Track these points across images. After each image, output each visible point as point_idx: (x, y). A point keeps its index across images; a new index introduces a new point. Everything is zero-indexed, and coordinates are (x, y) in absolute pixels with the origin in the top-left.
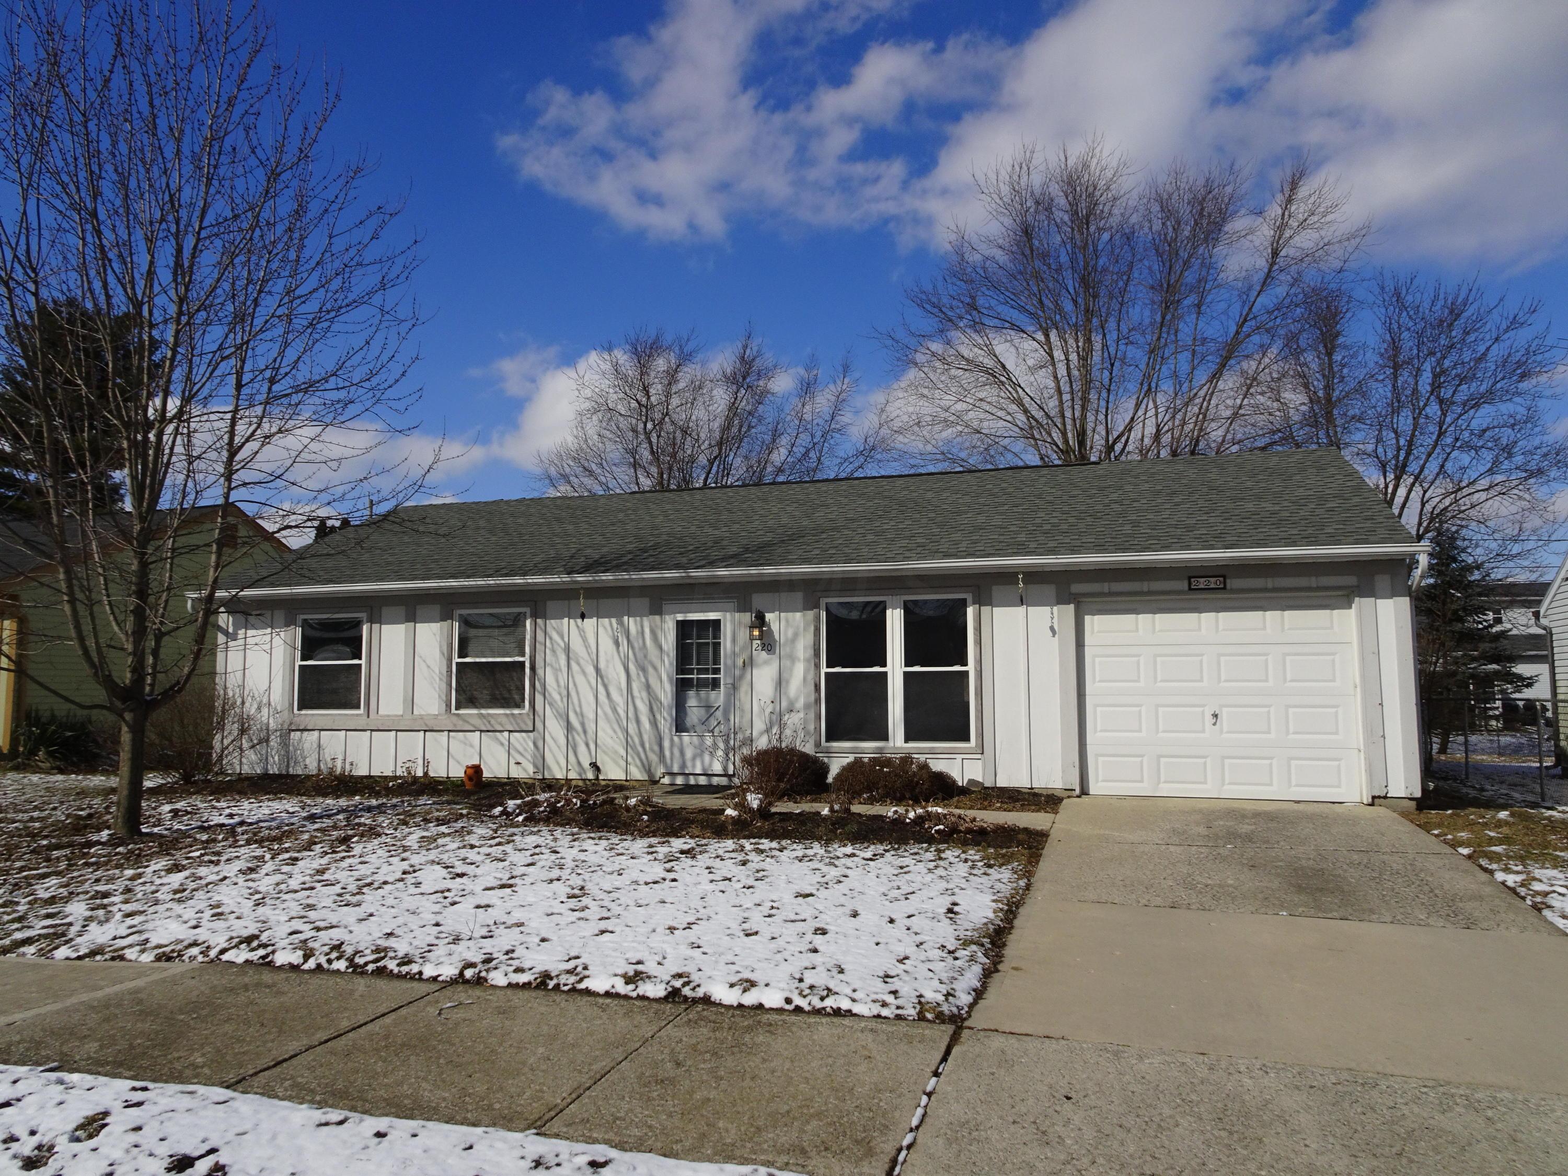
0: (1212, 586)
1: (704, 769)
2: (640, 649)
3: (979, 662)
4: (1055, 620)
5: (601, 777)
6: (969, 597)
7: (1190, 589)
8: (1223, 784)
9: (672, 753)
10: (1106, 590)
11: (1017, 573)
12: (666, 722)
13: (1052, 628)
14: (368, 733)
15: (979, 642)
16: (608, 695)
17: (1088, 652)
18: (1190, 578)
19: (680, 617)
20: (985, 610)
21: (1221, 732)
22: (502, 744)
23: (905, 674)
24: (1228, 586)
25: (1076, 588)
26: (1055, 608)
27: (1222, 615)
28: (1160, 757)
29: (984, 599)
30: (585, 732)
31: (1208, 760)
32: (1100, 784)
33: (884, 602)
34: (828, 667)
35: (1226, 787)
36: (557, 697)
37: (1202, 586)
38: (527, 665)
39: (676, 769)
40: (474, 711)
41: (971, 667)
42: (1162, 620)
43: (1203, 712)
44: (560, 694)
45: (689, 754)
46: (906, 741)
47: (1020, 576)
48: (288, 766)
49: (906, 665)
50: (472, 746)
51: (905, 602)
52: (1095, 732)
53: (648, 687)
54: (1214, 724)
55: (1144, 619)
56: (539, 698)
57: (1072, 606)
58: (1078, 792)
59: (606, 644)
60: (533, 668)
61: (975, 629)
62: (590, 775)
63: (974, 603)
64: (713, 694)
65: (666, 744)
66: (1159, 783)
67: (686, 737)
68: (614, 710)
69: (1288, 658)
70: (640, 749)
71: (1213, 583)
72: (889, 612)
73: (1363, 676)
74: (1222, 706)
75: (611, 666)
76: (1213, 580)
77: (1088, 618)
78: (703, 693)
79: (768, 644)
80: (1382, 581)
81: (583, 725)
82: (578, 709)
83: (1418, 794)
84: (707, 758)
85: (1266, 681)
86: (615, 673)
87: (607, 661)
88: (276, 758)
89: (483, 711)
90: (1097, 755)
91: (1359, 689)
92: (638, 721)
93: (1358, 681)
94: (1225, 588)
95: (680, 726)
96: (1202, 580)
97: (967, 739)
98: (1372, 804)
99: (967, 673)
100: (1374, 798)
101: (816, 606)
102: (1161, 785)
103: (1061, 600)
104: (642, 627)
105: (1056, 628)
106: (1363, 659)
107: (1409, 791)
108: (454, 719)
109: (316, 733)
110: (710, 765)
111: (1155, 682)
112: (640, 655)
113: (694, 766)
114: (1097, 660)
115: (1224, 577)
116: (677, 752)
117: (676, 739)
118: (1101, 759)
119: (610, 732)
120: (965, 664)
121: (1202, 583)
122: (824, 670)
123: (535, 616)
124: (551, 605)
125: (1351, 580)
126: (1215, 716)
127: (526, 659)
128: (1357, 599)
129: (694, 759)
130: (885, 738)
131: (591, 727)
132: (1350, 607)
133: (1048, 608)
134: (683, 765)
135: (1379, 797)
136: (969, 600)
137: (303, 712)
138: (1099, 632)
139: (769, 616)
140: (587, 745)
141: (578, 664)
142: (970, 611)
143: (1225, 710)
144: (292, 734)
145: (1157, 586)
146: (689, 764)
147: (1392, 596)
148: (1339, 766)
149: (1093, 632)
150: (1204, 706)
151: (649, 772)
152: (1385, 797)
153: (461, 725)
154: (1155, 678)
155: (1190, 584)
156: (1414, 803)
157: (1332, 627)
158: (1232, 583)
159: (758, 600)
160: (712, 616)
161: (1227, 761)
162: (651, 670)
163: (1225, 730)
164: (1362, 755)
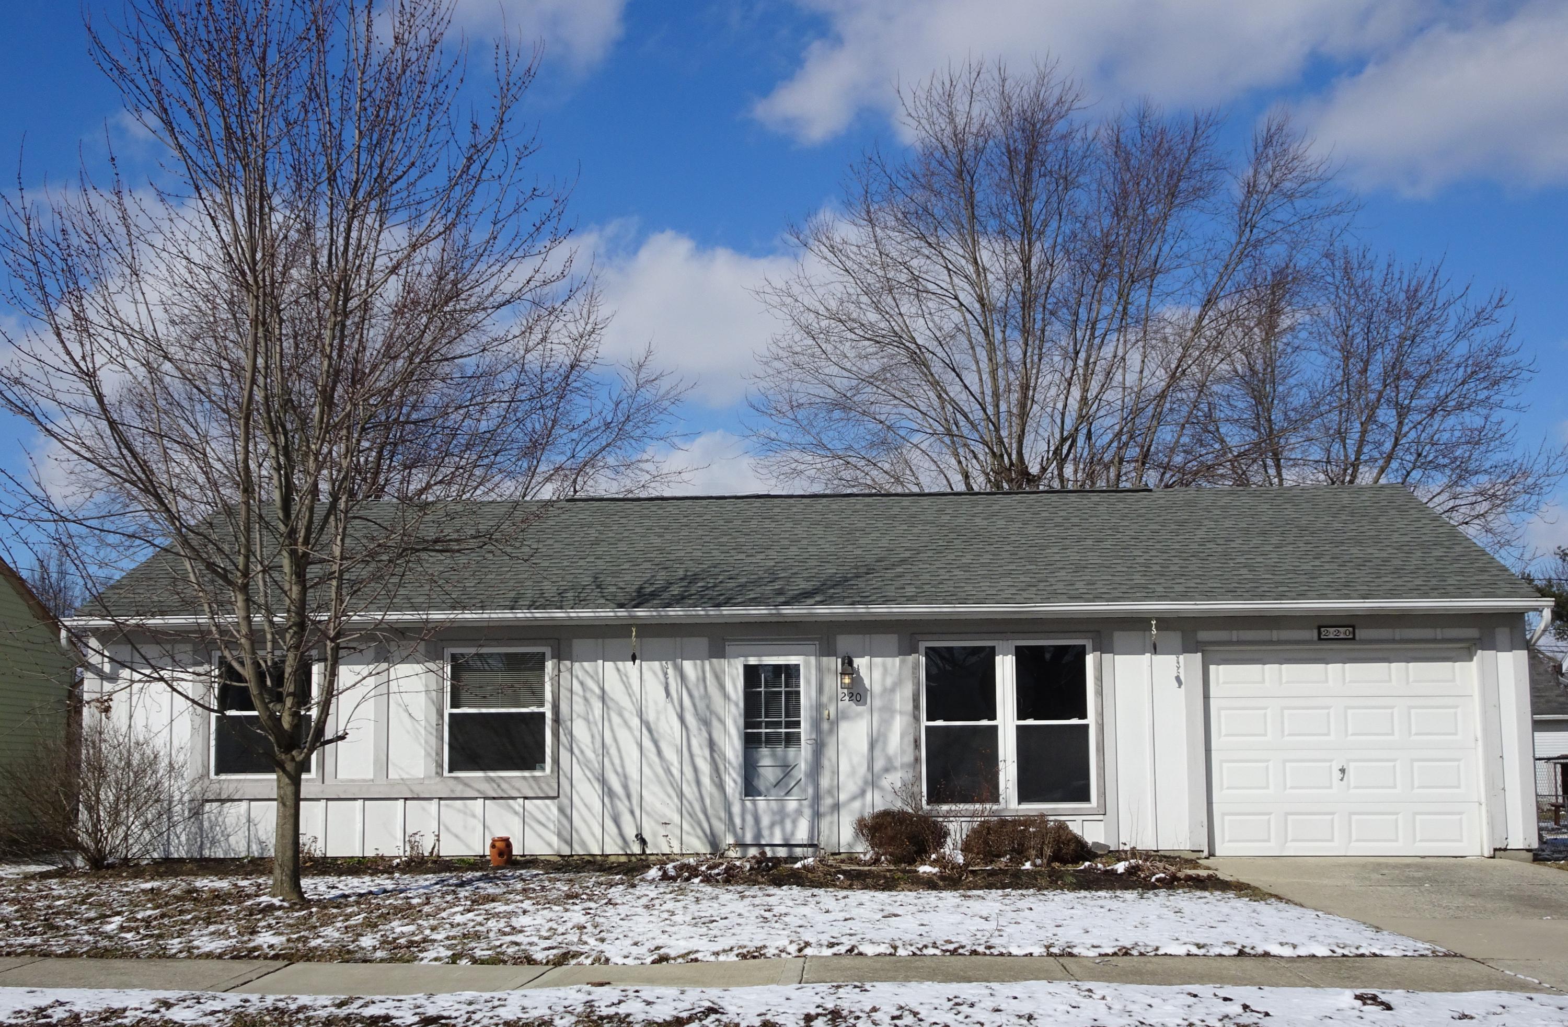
0: (1342, 636)
1: (785, 839)
2: (701, 698)
3: (1101, 714)
4: (1182, 670)
5: (648, 852)
6: (1089, 645)
7: (1320, 639)
8: (1350, 842)
9: (743, 820)
10: (1235, 639)
11: (1151, 619)
12: (733, 783)
13: (1178, 679)
14: (323, 802)
15: (1100, 693)
16: (659, 752)
17: (1213, 703)
18: (1319, 628)
19: (753, 661)
20: (1107, 657)
21: (1348, 787)
22: (516, 813)
23: (1018, 727)
24: (1357, 637)
25: (1203, 635)
26: (1181, 657)
27: (1348, 666)
28: (1287, 814)
29: (1104, 646)
30: (629, 797)
31: (1336, 816)
32: (1226, 845)
33: (993, 648)
34: (928, 720)
35: (1353, 844)
36: (590, 755)
37: (1331, 636)
38: (549, 715)
39: (749, 839)
40: (480, 774)
41: (1091, 720)
42: (1289, 670)
43: (1330, 767)
44: (594, 752)
45: (765, 821)
46: (1019, 803)
47: (1154, 622)
48: (201, 847)
49: (1019, 718)
50: (474, 816)
51: (1017, 648)
52: (1222, 789)
53: (712, 744)
54: (1342, 779)
55: (1270, 669)
56: (564, 755)
57: (1199, 655)
58: (1206, 853)
59: (654, 690)
60: (557, 720)
61: (1096, 678)
62: (636, 849)
63: (1094, 650)
64: (792, 751)
65: (736, 809)
66: (1286, 842)
67: (761, 803)
68: (668, 771)
69: (1413, 711)
70: (702, 817)
71: (1343, 633)
72: (998, 659)
73: (1485, 730)
74: (1349, 761)
75: (662, 718)
76: (1342, 630)
77: (1212, 668)
78: (780, 750)
79: (857, 693)
80: (1502, 634)
81: (626, 787)
82: (620, 770)
83: (1535, 845)
84: (788, 825)
85: (1392, 734)
86: (669, 726)
87: (658, 712)
88: (183, 838)
89: (492, 774)
90: (1224, 814)
91: (1480, 743)
92: (698, 783)
93: (1479, 734)
94: (1354, 638)
95: (750, 789)
96: (1332, 630)
97: (1086, 798)
98: (1493, 857)
99: (1086, 727)
100: (1495, 850)
101: (914, 650)
102: (1289, 844)
103: (1188, 648)
104: (704, 672)
105: (1182, 678)
106: (1485, 712)
107: (1528, 842)
108: (452, 783)
109: (244, 804)
110: (793, 834)
111: (1283, 735)
112: (701, 705)
113: (772, 834)
114: (1223, 713)
115: (1353, 627)
116: (749, 819)
117: (748, 804)
118: (1227, 818)
119: (662, 795)
120: (1084, 716)
121: (1331, 633)
122: (925, 723)
123: (559, 656)
124: (578, 645)
125: (1473, 633)
126: (1343, 771)
127: (547, 710)
128: (1479, 652)
129: (772, 826)
130: (995, 799)
131: (634, 788)
132: (1471, 660)
133: (1174, 657)
134: (758, 834)
135: (1500, 849)
136: (1089, 647)
137: (223, 777)
138: (1224, 683)
139: (857, 662)
140: (632, 812)
141: (621, 715)
142: (1090, 659)
143: (1352, 765)
144: (207, 807)
145: (1285, 634)
146: (766, 833)
147: (1511, 649)
148: (1461, 820)
149: (1218, 683)
150: (1331, 761)
151: (714, 843)
152: (1505, 850)
153: (459, 790)
154: (1283, 732)
155: (1319, 633)
156: (1530, 854)
157: (1453, 680)
158: (1361, 634)
159: (844, 642)
160: (792, 660)
161: (1354, 817)
162: (715, 723)
163: (1352, 785)
164: (1484, 807)
